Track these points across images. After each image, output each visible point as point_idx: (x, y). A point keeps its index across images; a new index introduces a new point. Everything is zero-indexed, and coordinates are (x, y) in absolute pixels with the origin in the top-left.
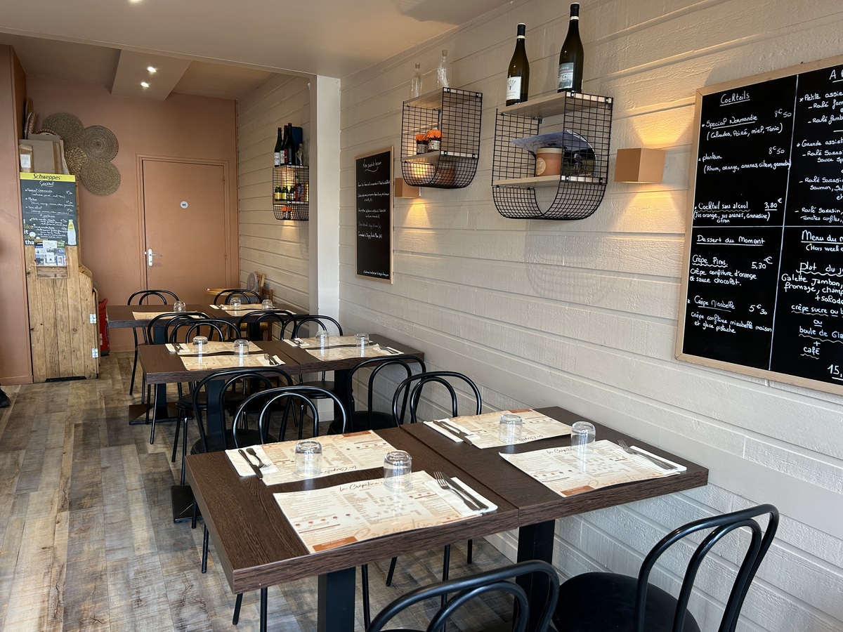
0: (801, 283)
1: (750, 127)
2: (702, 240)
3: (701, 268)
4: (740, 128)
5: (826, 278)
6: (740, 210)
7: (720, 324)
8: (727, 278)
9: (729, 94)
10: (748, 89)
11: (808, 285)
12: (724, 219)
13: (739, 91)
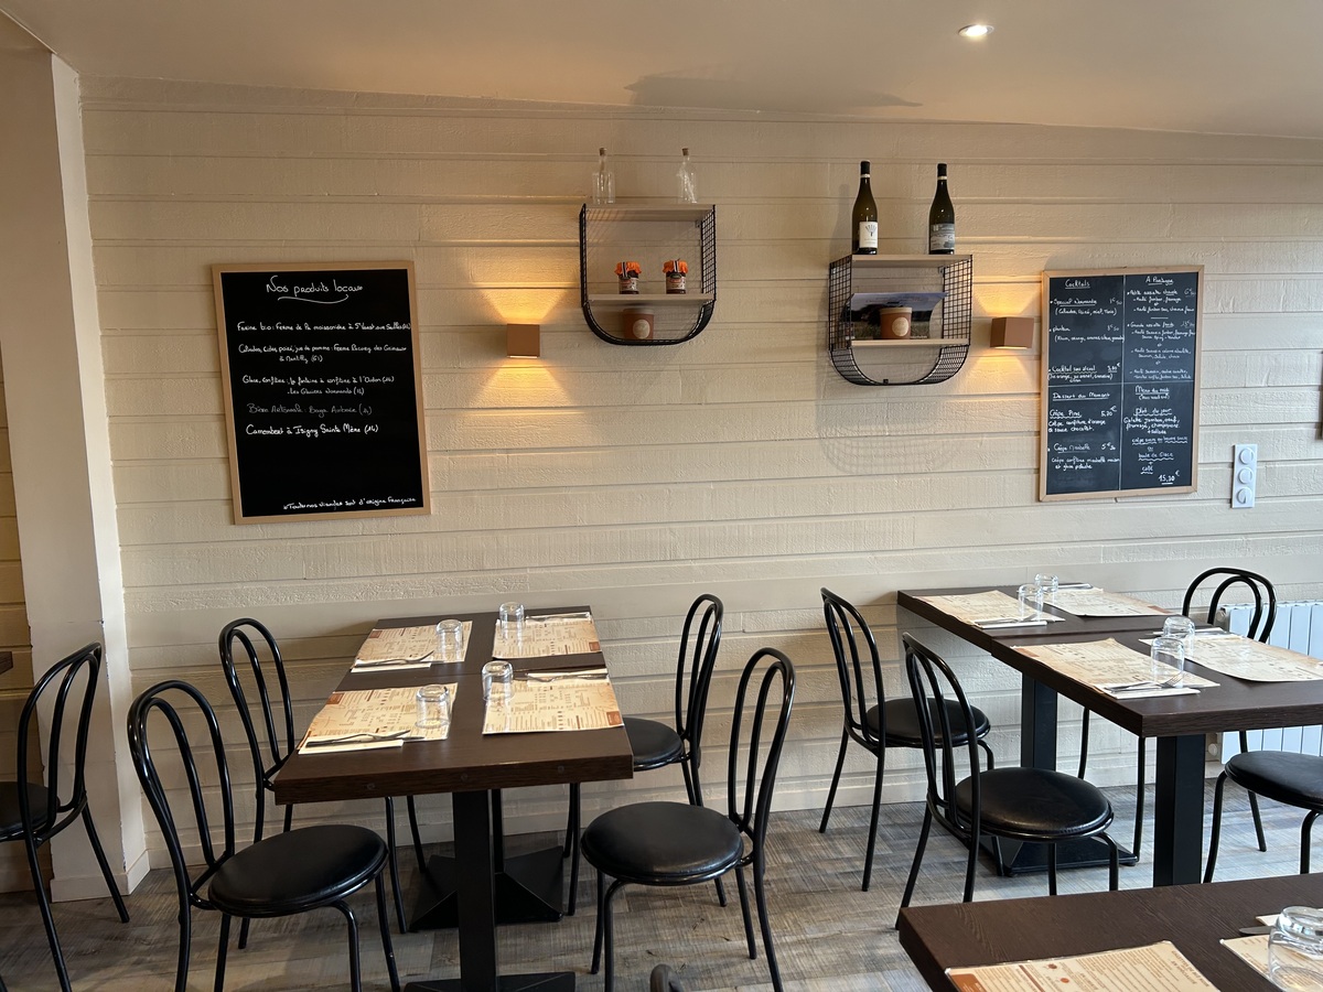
0: (1138, 423)
1: (1092, 309)
2: (1058, 397)
3: (1058, 421)
4: (1084, 309)
5: (1153, 417)
6: (1089, 372)
7: (1078, 464)
8: (1083, 426)
9: (1072, 280)
10: (1088, 279)
11: (1142, 423)
12: (1076, 379)
13: (1082, 279)
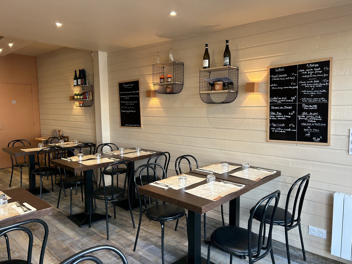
1: (285, 78)
2: (273, 108)
3: (273, 115)
4: (282, 78)
5: (310, 116)
6: (284, 99)
7: (281, 130)
8: (282, 117)
9: (278, 68)
10: (284, 67)
11: (305, 118)
12: (279, 102)
13: (281, 68)
